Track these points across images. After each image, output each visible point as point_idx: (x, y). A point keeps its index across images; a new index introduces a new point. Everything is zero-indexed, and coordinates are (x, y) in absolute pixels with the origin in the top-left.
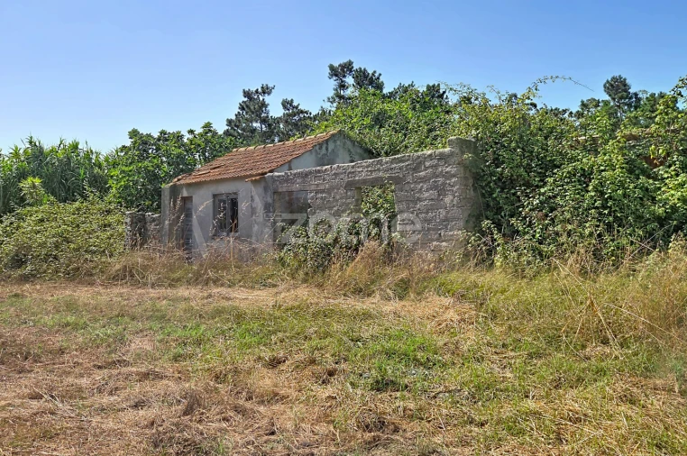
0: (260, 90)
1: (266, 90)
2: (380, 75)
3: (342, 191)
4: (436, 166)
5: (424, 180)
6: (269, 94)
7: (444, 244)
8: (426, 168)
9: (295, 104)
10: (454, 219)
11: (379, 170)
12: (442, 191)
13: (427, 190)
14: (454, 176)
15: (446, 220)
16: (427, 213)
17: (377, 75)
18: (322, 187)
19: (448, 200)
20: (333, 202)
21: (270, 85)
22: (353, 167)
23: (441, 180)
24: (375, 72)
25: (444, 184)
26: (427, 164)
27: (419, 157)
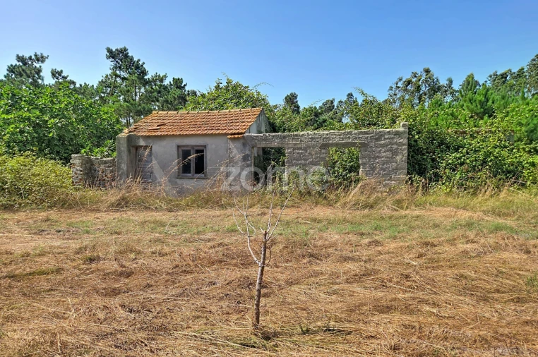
0: (33, 57)
1: (41, 59)
2: (144, 63)
3: (317, 149)
4: (393, 138)
5: (382, 146)
6: (43, 62)
7: (393, 182)
8: (385, 139)
9: (64, 74)
10: (401, 169)
11: (349, 138)
12: (395, 153)
13: (385, 152)
14: (404, 145)
15: (397, 169)
16: (383, 165)
17: (141, 63)
18: (300, 146)
19: (398, 158)
20: (308, 156)
21: (45, 55)
22: (327, 134)
23: (395, 147)
24: (139, 60)
25: (397, 149)
26: (386, 137)
27: (380, 132)
